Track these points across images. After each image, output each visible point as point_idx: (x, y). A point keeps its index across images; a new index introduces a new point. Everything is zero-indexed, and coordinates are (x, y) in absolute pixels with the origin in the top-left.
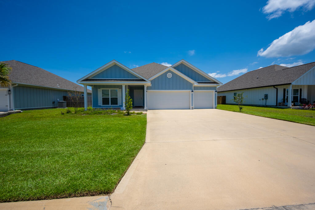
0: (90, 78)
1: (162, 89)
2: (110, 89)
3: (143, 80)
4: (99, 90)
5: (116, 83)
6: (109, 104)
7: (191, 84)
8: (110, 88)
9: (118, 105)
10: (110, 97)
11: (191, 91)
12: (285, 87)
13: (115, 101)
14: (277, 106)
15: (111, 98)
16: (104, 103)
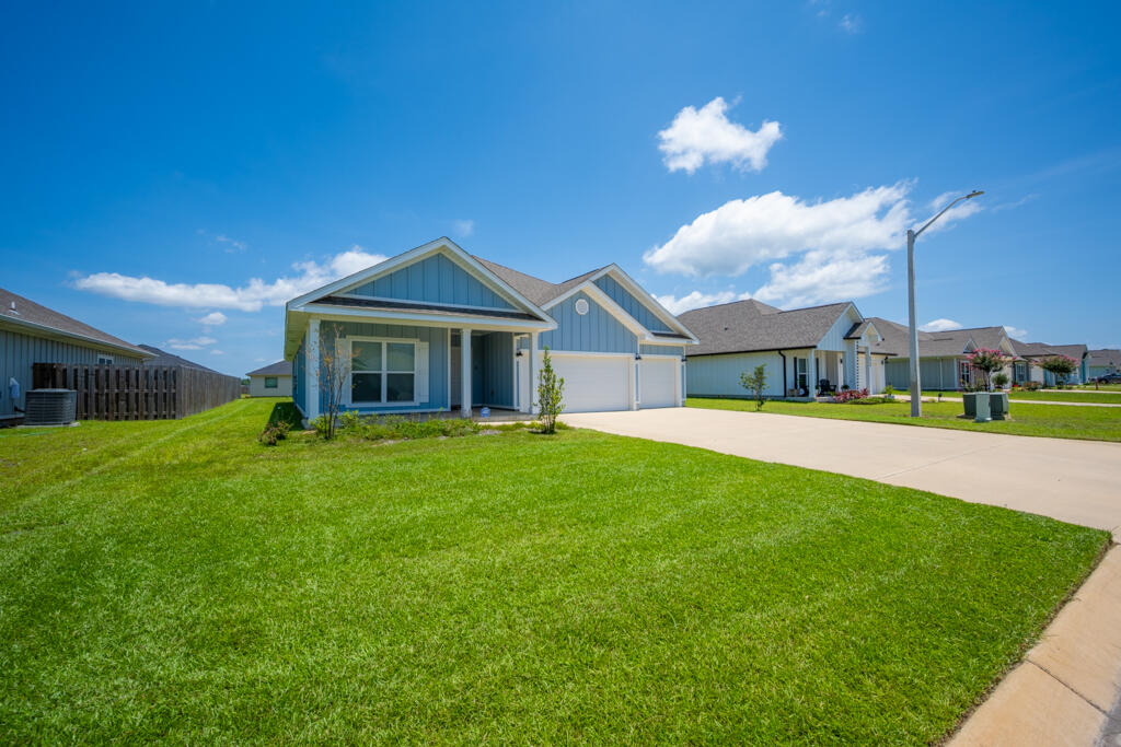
2: (384, 341)
3: (531, 317)
6: (378, 399)
7: (633, 338)
8: (387, 336)
9: (417, 402)
10: (384, 373)
11: (633, 356)
12: (800, 355)
13: (402, 387)
14: (788, 398)
15: (388, 375)
16: (358, 396)
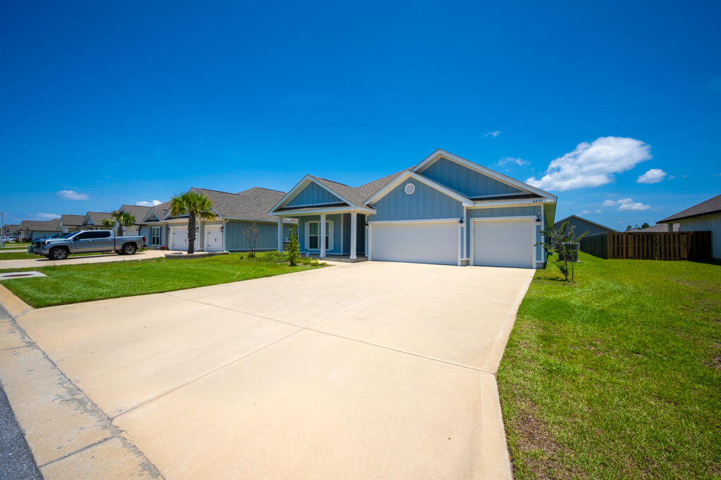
0: (284, 207)
1: (396, 219)
3: (345, 205)
4: (306, 223)
5: (311, 212)
6: (317, 248)
7: (461, 205)
9: (329, 249)
